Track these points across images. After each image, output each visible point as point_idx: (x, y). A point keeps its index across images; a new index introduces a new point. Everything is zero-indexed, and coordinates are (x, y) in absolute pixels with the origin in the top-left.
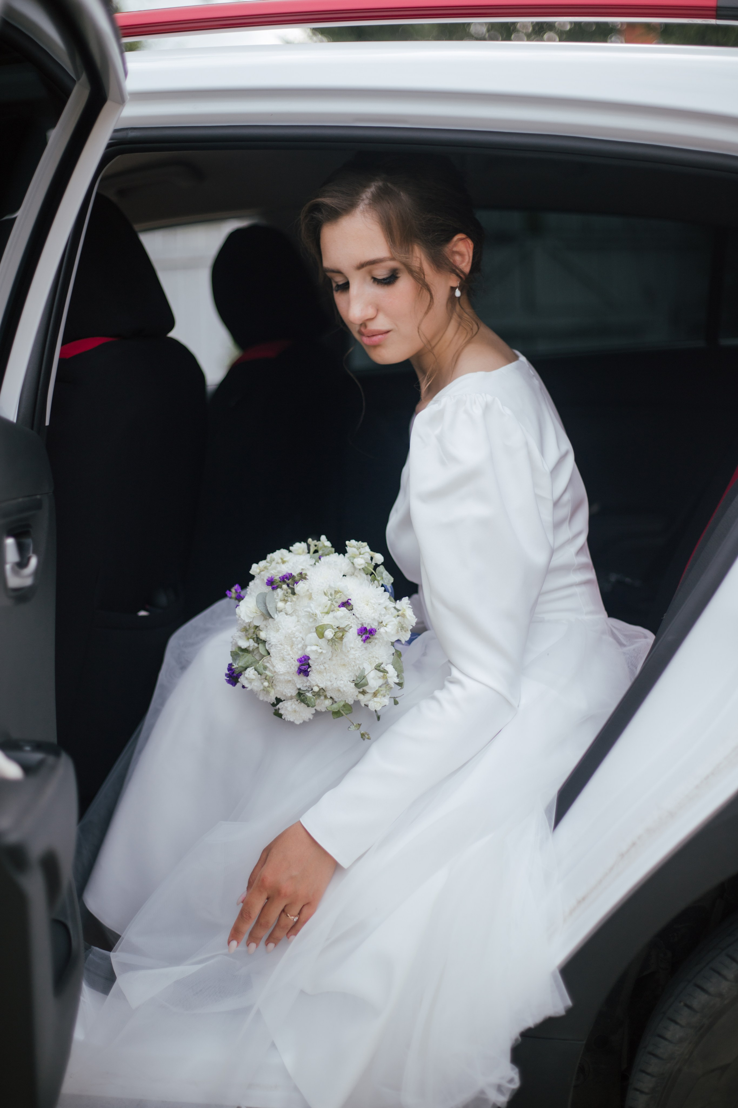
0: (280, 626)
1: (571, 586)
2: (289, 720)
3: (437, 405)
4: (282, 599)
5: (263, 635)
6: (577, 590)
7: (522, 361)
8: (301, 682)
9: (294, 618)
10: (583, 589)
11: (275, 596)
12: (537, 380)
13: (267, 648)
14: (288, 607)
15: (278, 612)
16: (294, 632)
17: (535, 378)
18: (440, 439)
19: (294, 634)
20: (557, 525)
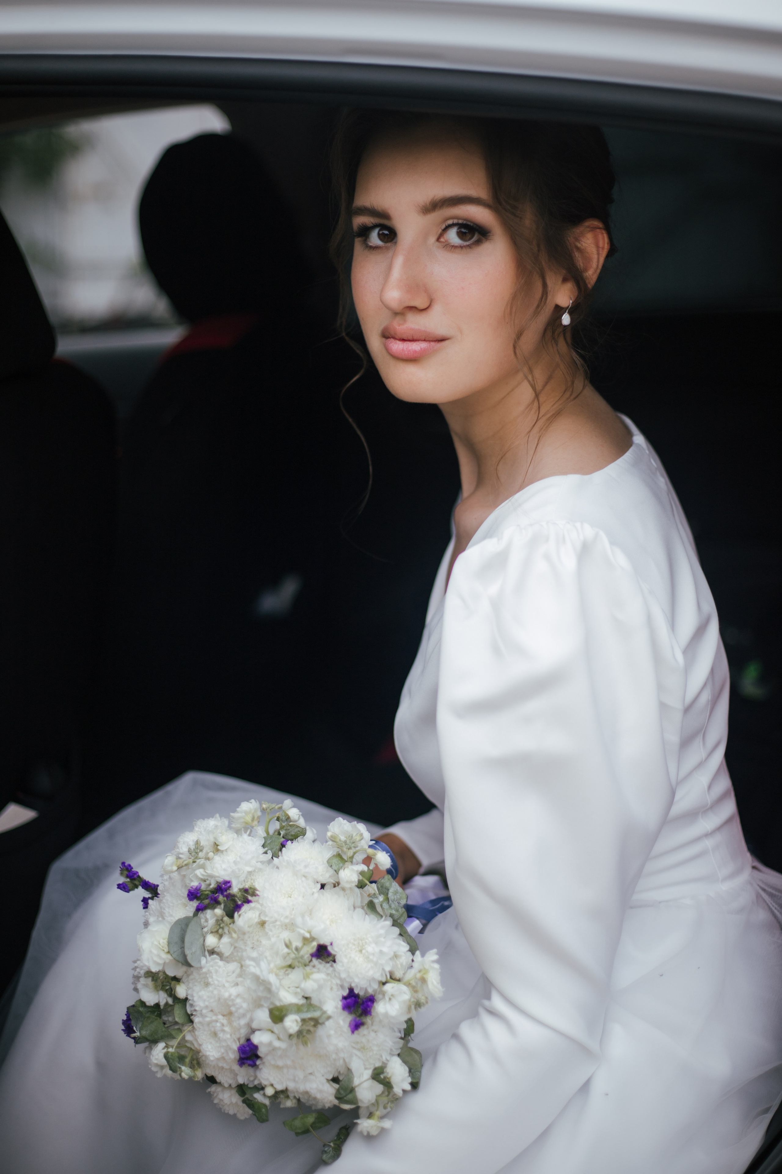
0: (210, 980)
1: (698, 839)
2: (226, 1112)
3: (494, 540)
4: (213, 931)
5: (181, 991)
6: (709, 843)
7: (639, 445)
8: (243, 1076)
9: (233, 966)
10: (718, 838)
11: (203, 921)
12: (663, 477)
13: (189, 1012)
14: (224, 944)
15: (207, 953)
16: (232, 997)
17: (658, 474)
18: (496, 605)
19: (233, 1000)
20: (685, 743)
